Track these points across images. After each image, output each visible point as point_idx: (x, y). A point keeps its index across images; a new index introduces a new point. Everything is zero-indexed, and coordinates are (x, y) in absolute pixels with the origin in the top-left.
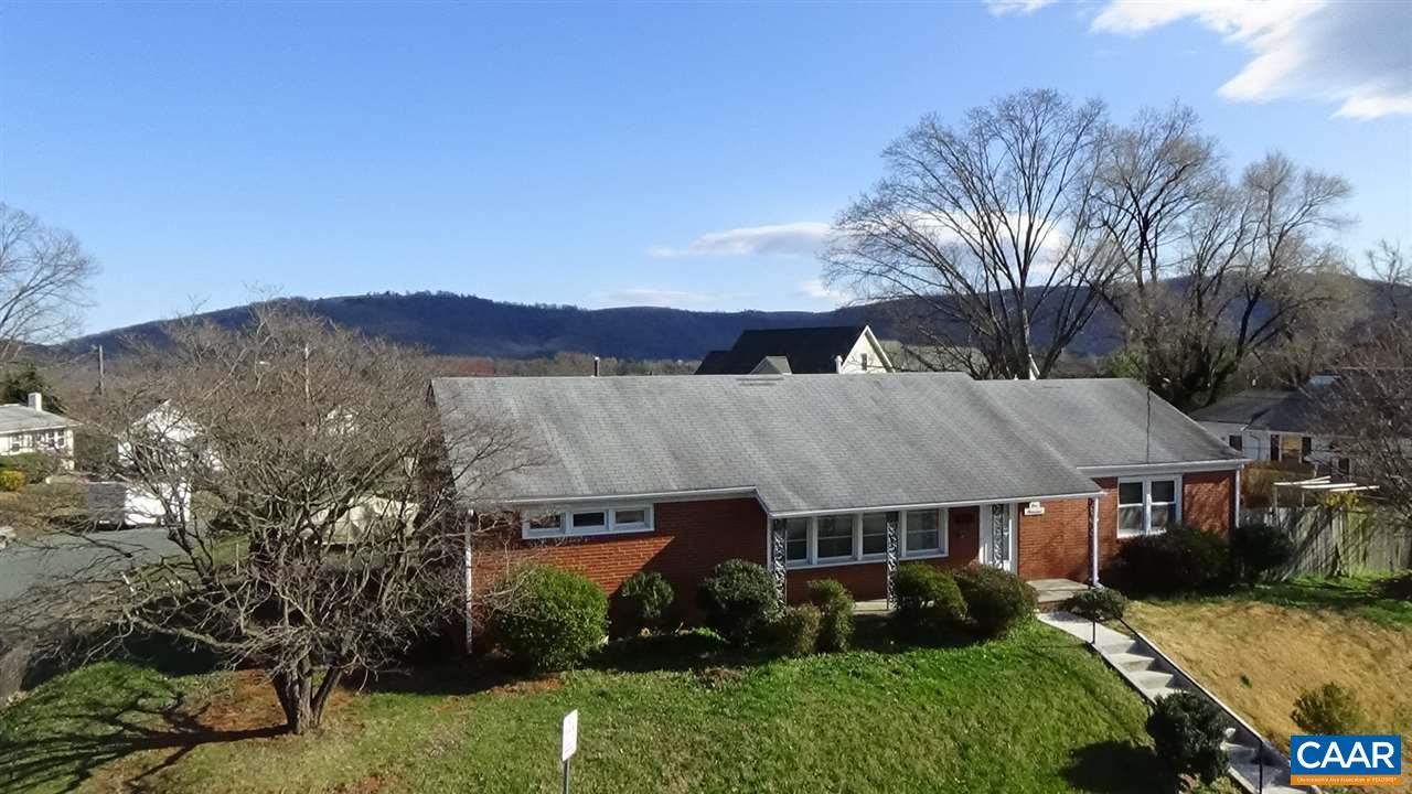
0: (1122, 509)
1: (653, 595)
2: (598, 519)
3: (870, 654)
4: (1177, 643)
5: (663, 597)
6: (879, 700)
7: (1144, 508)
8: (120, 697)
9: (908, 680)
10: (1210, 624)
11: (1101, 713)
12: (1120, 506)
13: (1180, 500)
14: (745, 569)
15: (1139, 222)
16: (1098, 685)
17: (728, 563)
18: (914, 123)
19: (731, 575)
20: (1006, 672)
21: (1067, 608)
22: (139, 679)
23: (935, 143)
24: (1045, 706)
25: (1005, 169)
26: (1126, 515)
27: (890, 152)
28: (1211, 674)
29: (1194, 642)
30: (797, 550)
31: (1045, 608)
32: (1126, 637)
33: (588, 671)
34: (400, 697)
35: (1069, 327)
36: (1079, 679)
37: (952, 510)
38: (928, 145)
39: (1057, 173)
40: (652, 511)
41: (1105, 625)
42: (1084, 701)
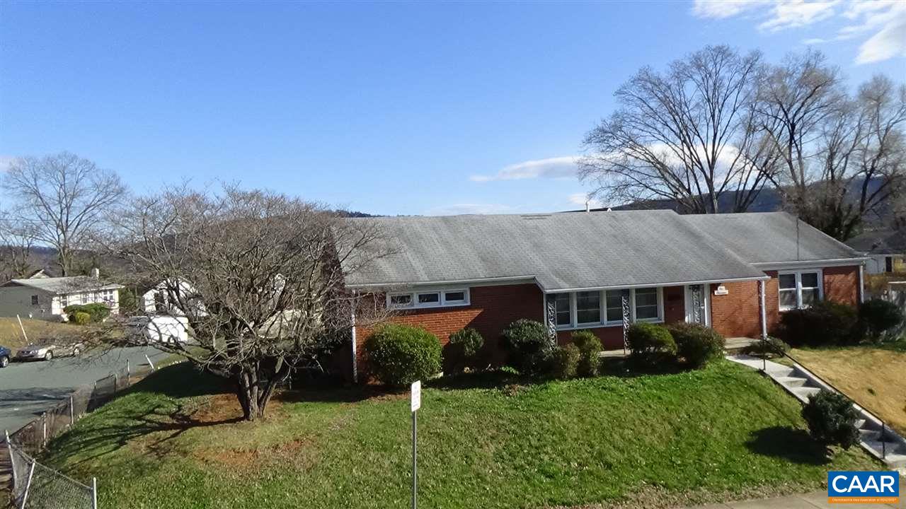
0: (781, 292)
1: (470, 341)
2: (434, 298)
3: (614, 378)
4: (823, 370)
5: (477, 342)
6: (620, 402)
7: (797, 292)
8: (144, 408)
9: (638, 391)
10: (846, 360)
11: (771, 410)
12: (780, 290)
13: (821, 286)
14: (529, 324)
15: (788, 126)
16: (769, 394)
17: (518, 321)
18: (635, 73)
19: (520, 328)
20: (704, 387)
21: (745, 352)
22: (155, 399)
23: (649, 85)
24: (732, 406)
25: (697, 100)
26: (784, 297)
27: (619, 93)
28: (847, 388)
29: (834, 369)
30: (564, 319)
31: (731, 352)
32: (788, 367)
33: (430, 389)
34: (312, 404)
35: (744, 201)
36: (755, 390)
37: (666, 289)
38: (643, 86)
39: (731, 100)
40: (469, 293)
41: (772, 361)
42: (759, 403)
